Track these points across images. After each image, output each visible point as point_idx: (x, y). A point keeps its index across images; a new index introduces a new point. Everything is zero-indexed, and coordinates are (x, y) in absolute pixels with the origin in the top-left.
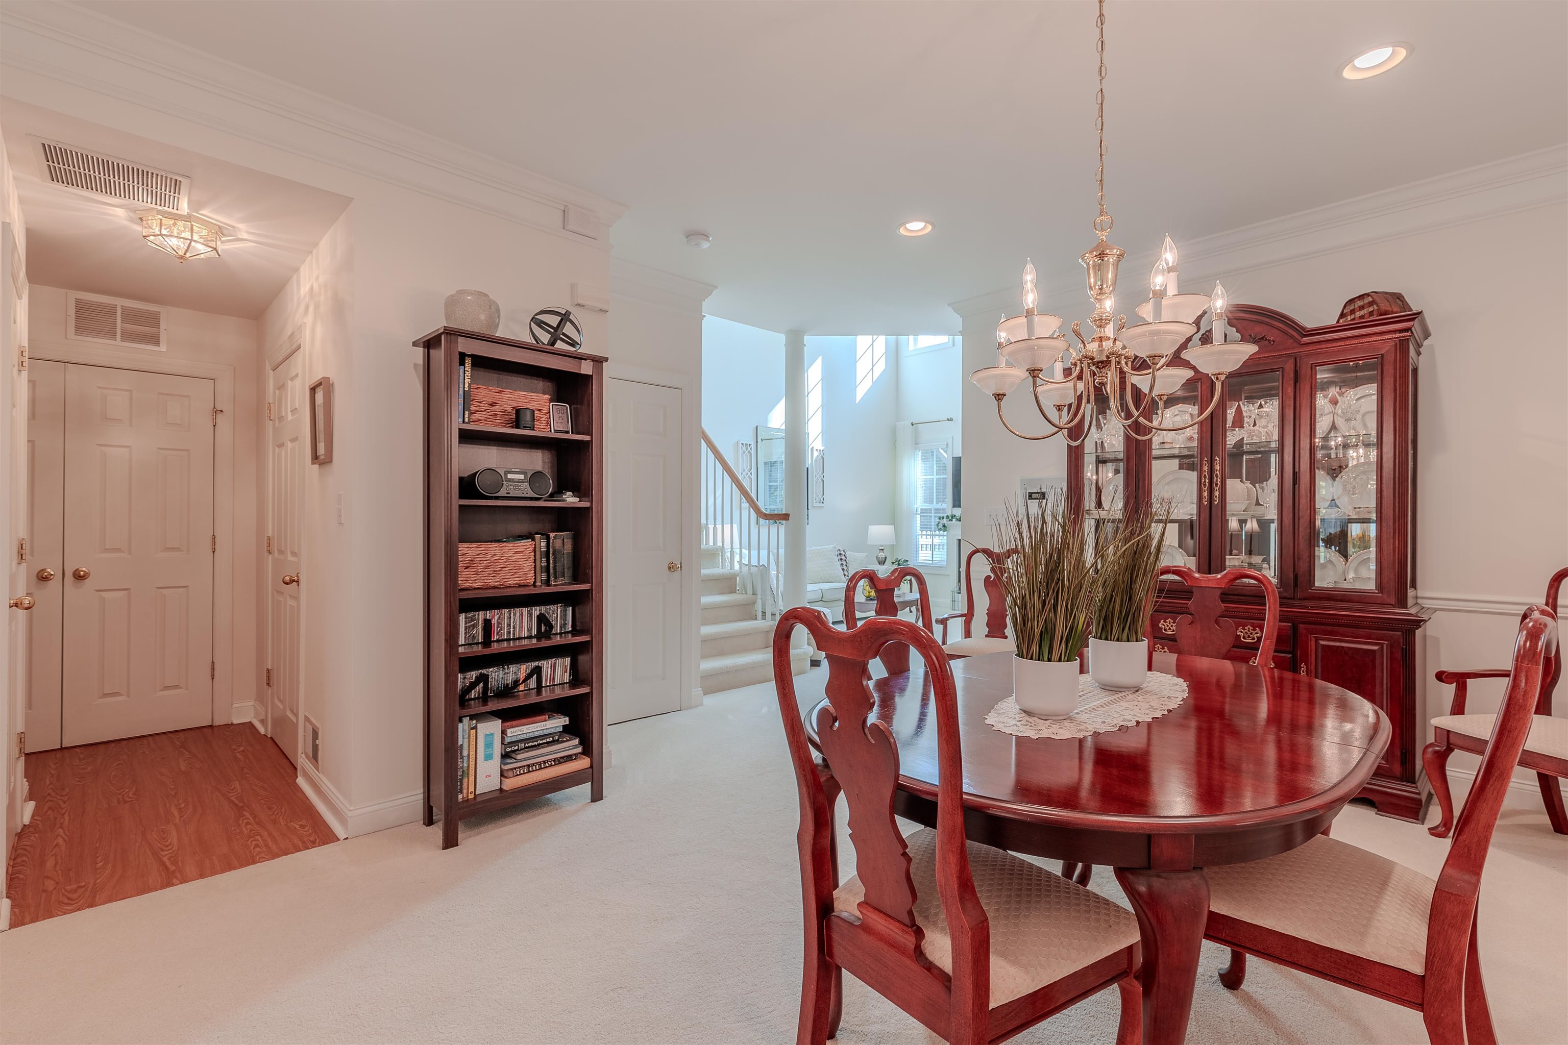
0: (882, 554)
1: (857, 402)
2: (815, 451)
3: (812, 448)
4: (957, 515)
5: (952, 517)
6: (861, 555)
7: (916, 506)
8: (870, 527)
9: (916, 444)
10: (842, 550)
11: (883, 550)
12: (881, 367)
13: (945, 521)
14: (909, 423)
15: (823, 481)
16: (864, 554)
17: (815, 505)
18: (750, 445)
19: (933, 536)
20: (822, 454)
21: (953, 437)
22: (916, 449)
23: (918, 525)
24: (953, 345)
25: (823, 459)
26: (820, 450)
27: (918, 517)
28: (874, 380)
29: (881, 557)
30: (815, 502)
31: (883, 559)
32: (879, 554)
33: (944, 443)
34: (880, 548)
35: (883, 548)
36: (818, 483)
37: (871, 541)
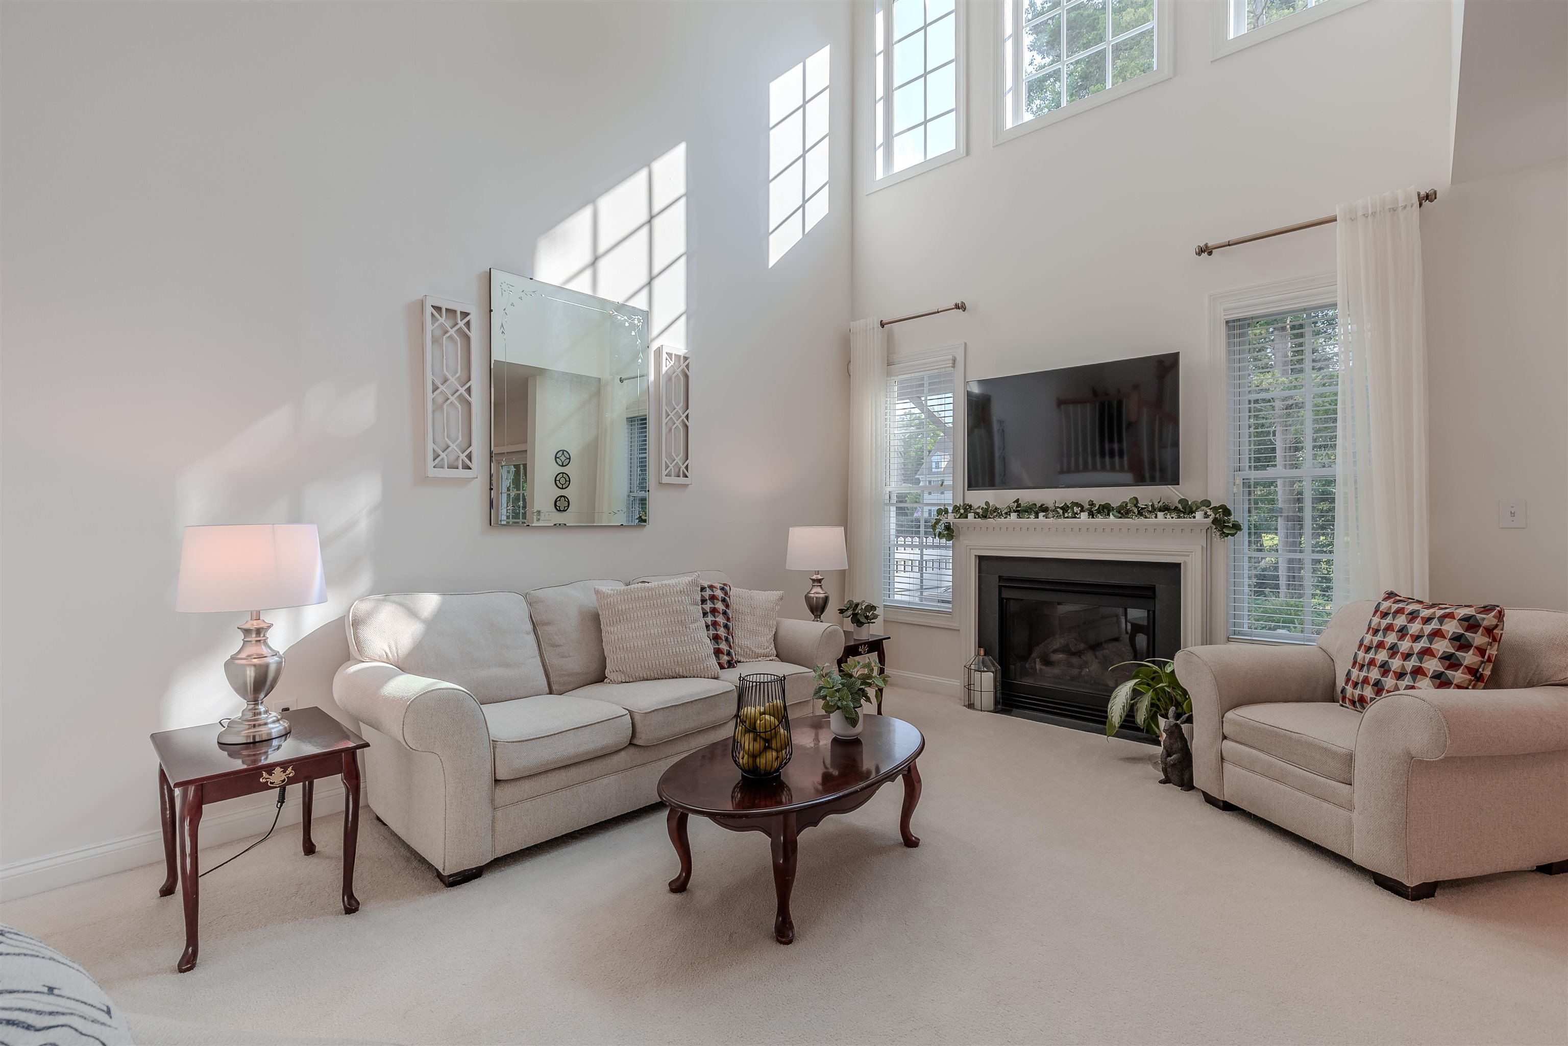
0: (819, 590)
1: (770, 267)
2: (665, 356)
3: (659, 352)
4: (975, 506)
5: (965, 510)
6: (766, 597)
7: (888, 489)
8: (791, 529)
9: (889, 365)
10: (718, 585)
11: (819, 581)
12: (819, 209)
13: (951, 518)
14: (875, 321)
15: (687, 427)
16: (774, 595)
17: (665, 480)
18: (465, 314)
19: (921, 547)
20: (683, 366)
21: (965, 344)
22: (889, 374)
23: (893, 526)
24: (968, 153)
25: (686, 377)
26: (678, 357)
27: (893, 509)
28: (806, 231)
29: (817, 598)
30: (664, 473)
31: (821, 601)
32: (812, 592)
33: (951, 357)
34: (814, 577)
35: (819, 577)
36: (673, 429)
37: (793, 563)
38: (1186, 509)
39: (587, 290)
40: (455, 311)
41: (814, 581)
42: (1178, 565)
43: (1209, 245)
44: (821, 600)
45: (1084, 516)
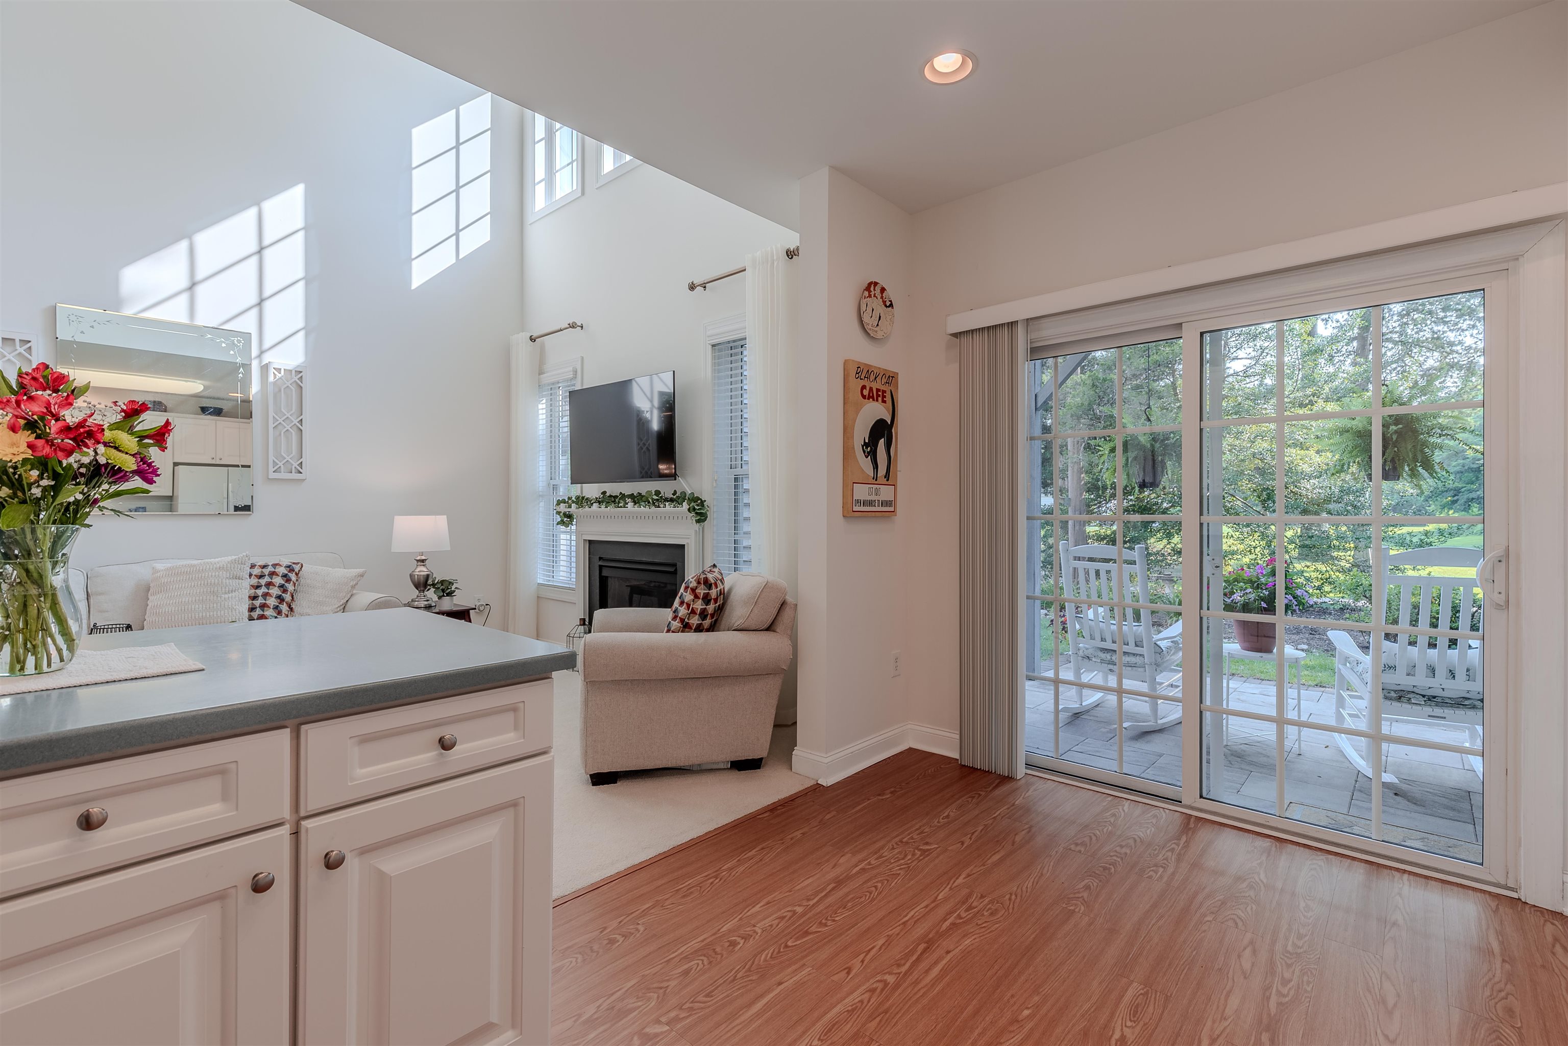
0: (424, 569)
1: (412, 289)
2: (272, 370)
3: (264, 367)
6: (344, 574)
8: (396, 518)
10: (286, 564)
11: (423, 561)
12: (477, 237)
14: (527, 337)
15: (300, 430)
17: (272, 475)
18: (24, 342)
20: (295, 378)
21: (582, 358)
24: (583, 193)
25: (299, 387)
26: (289, 371)
28: (461, 257)
29: (418, 575)
30: (271, 469)
31: (422, 579)
32: (417, 570)
33: (571, 369)
34: (418, 558)
35: (423, 558)
36: (282, 433)
37: (396, 548)
38: (677, 499)
39: (184, 319)
40: (14, 340)
41: (418, 561)
42: (683, 546)
43: (695, 282)
44: (422, 577)
45: (630, 505)
